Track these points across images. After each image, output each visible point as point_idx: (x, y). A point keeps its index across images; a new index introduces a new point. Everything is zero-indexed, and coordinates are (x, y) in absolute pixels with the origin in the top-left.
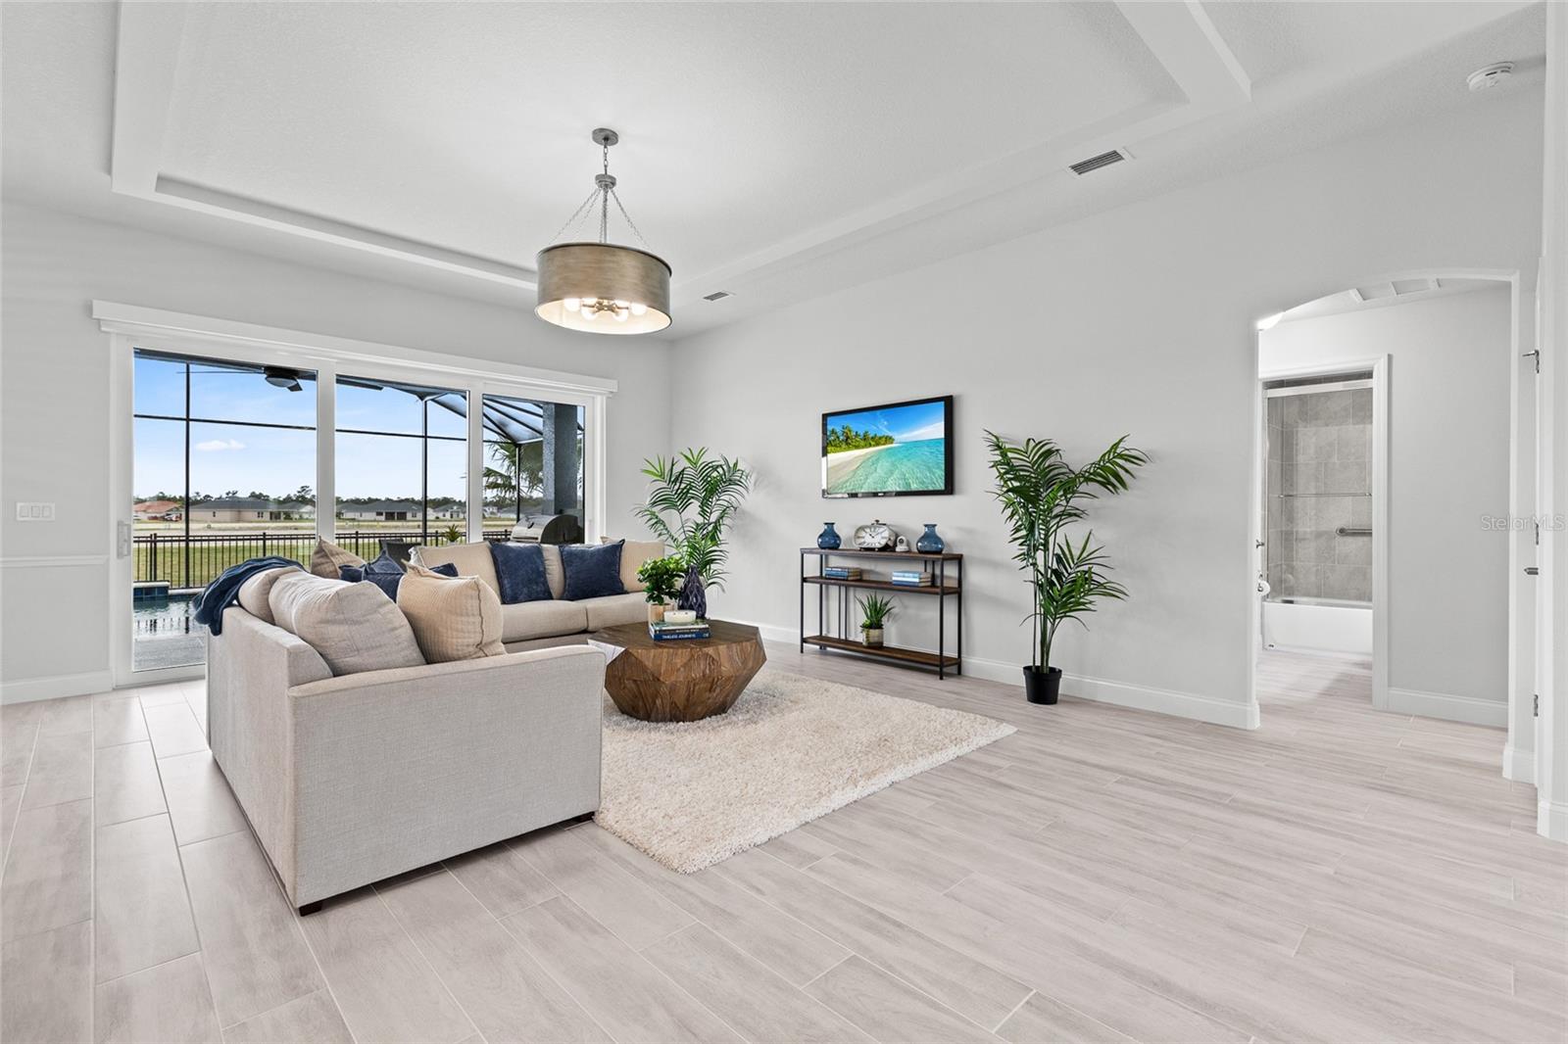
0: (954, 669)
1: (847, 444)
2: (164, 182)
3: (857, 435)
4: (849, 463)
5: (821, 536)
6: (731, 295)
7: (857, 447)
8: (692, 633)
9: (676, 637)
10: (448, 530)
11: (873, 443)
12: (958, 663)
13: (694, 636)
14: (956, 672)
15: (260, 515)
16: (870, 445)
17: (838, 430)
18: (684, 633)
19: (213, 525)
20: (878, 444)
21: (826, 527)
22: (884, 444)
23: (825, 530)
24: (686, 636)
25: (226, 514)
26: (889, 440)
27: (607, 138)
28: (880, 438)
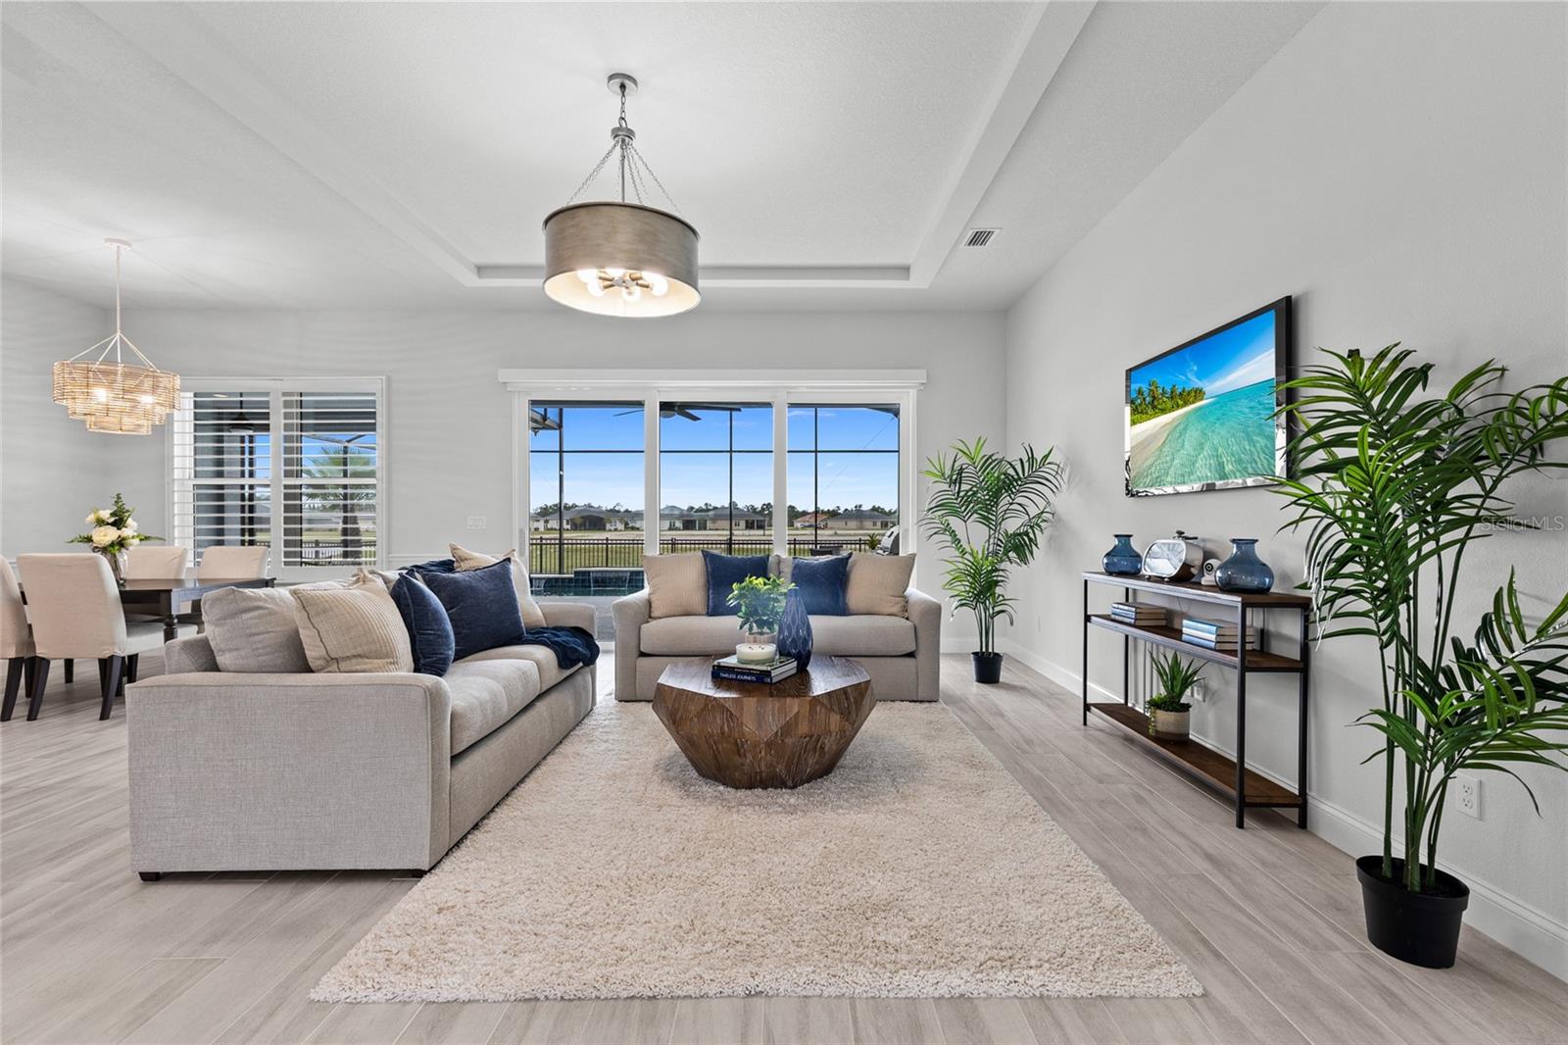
0: (1293, 814)
1: (1154, 407)
2: (481, 270)
3: (1164, 393)
4: (1154, 437)
5: (1108, 555)
6: (997, 232)
7: (1164, 411)
8: (752, 675)
9: (734, 677)
10: (868, 538)
11: (1180, 402)
12: (1301, 802)
13: (754, 678)
14: (1296, 820)
15: (875, 524)
16: (1178, 407)
17: (1145, 388)
18: (743, 674)
19: (839, 532)
20: (1186, 404)
21: (1116, 542)
22: (1193, 402)
23: (1115, 547)
24: (745, 677)
25: (853, 524)
26: (1198, 394)
27: (623, 82)
28: (1189, 393)
